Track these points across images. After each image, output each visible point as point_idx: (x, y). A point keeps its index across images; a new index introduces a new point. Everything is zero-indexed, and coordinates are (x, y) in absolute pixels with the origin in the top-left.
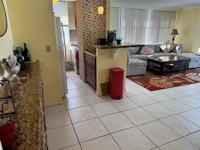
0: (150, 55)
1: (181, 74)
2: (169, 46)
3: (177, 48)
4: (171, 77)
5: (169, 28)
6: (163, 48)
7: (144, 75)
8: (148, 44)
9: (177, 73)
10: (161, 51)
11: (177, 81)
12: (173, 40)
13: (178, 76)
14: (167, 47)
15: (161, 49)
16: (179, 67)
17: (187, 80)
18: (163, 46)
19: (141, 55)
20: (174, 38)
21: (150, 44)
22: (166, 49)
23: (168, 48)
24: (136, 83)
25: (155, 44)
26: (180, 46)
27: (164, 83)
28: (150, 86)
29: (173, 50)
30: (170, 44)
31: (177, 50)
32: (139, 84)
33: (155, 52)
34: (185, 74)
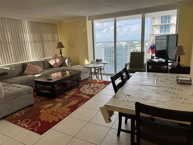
0: (38, 74)
1: (75, 89)
2: (58, 61)
3: (66, 61)
4: (66, 97)
5: (53, 41)
6: (52, 62)
7: (32, 105)
8: (34, 60)
9: (71, 90)
10: (51, 66)
11: (73, 102)
12: (61, 53)
13: (74, 93)
14: (56, 61)
15: (50, 64)
16: (72, 83)
17: (83, 97)
18: (51, 61)
19: (25, 77)
20: (61, 51)
21: (37, 60)
22: (56, 63)
23: (58, 63)
24: (19, 125)
25: (43, 59)
26: (69, 59)
27: (59, 111)
28: (40, 125)
29: (63, 64)
30: (59, 58)
31: (67, 63)
32: (24, 127)
33: (45, 69)
34: (79, 89)
